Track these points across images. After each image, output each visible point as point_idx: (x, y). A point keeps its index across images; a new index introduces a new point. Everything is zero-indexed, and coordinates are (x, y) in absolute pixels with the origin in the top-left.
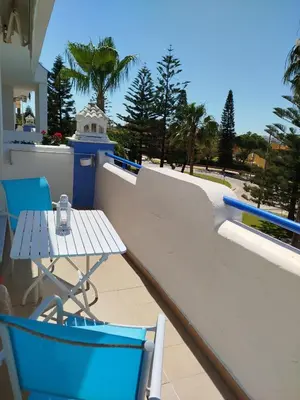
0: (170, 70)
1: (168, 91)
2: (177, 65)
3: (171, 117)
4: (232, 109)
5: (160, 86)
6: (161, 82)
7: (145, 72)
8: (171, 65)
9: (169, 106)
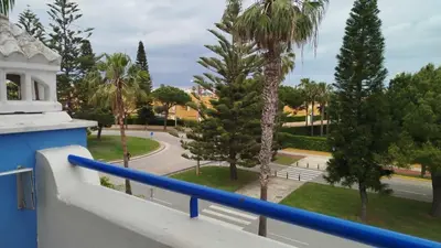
0: (67, 16)
1: (67, 41)
2: (74, 10)
3: (75, 72)
4: (145, 60)
5: (55, 34)
6: (56, 30)
7: (29, 16)
8: (66, 9)
9: (72, 59)
